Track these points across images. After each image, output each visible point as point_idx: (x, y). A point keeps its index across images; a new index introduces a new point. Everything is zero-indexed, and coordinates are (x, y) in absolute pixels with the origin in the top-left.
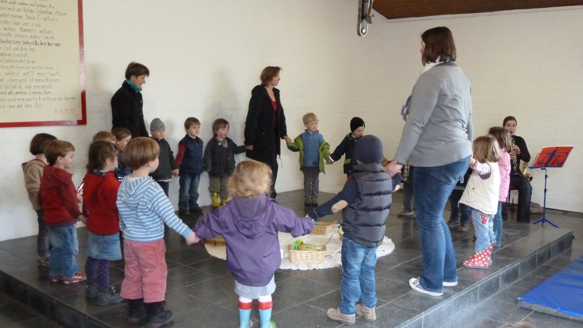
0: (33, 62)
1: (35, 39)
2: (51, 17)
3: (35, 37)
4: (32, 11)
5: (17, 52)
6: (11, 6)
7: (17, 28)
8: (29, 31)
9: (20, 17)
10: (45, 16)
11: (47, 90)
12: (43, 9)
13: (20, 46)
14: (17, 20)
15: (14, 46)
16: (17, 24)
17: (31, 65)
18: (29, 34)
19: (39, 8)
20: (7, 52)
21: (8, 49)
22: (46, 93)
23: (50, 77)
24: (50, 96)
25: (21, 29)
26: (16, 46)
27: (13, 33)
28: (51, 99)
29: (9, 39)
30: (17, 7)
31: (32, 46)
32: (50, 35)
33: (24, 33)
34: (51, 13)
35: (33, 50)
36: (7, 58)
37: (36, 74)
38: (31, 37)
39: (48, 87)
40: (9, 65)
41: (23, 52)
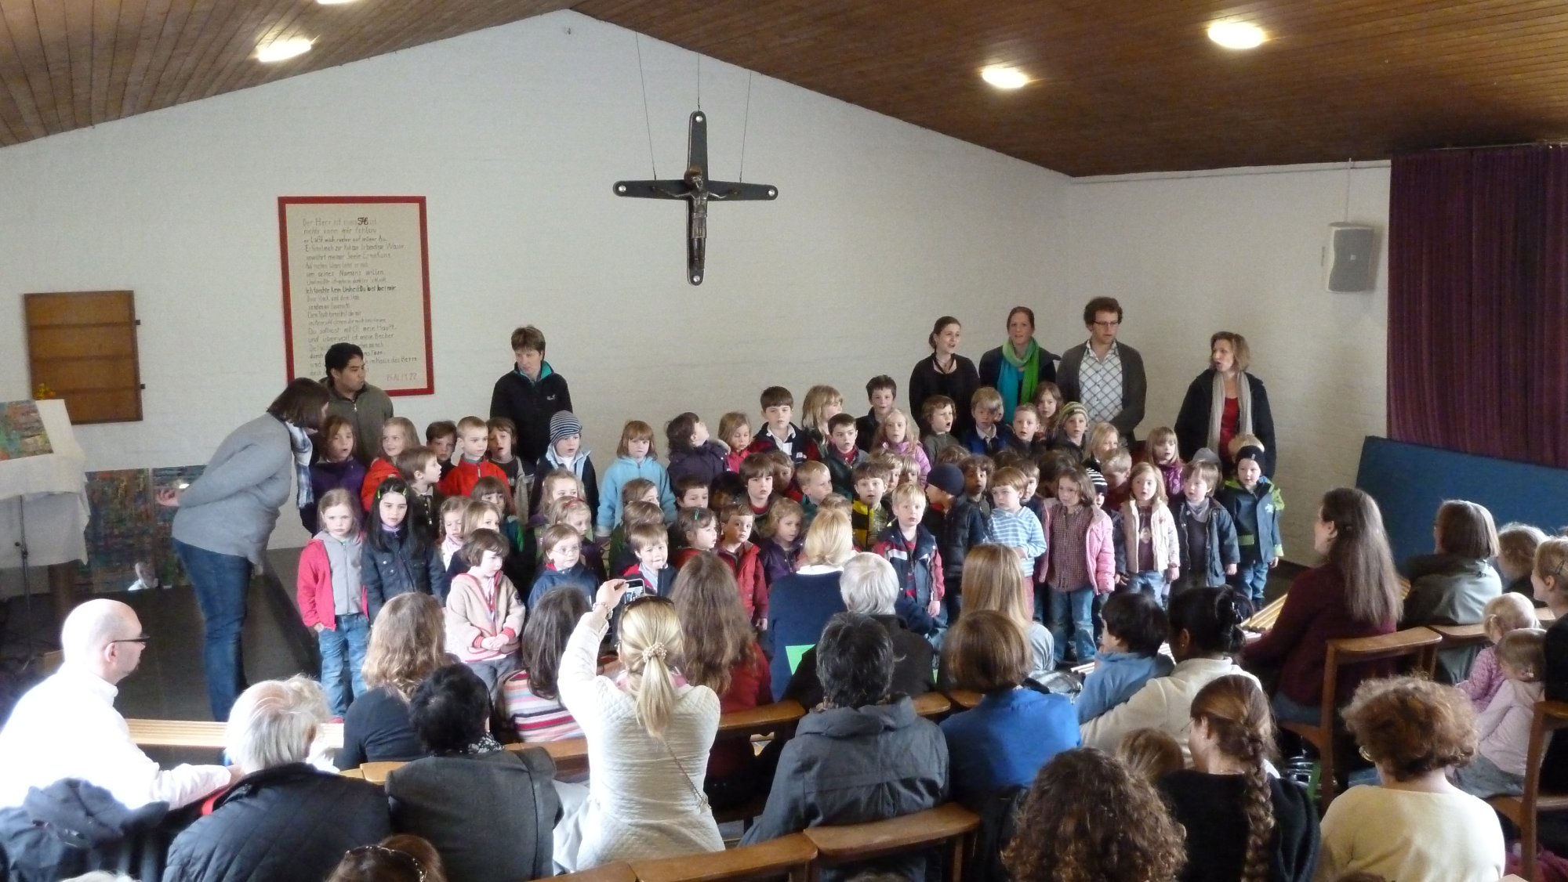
0: (357, 313)
1: (359, 284)
2: (382, 252)
3: (359, 281)
4: (355, 248)
5: (336, 303)
6: (327, 245)
7: (337, 272)
8: (352, 273)
9: (340, 257)
10: (373, 252)
11: (377, 350)
12: (370, 244)
13: (340, 294)
14: (336, 262)
15: (331, 295)
16: (336, 266)
17: (354, 318)
18: (352, 278)
19: (365, 243)
20: (323, 304)
21: (324, 299)
22: (375, 353)
23: (380, 332)
24: (381, 357)
25: (342, 273)
26: (334, 295)
27: (330, 279)
28: (382, 362)
29: (328, 286)
30: (334, 245)
31: (356, 293)
32: (380, 277)
33: (346, 278)
34: (381, 247)
35: (357, 298)
36: (323, 311)
37: (361, 329)
38: (354, 282)
39: (377, 345)
40: (325, 320)
41: (344, 303)
